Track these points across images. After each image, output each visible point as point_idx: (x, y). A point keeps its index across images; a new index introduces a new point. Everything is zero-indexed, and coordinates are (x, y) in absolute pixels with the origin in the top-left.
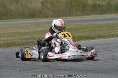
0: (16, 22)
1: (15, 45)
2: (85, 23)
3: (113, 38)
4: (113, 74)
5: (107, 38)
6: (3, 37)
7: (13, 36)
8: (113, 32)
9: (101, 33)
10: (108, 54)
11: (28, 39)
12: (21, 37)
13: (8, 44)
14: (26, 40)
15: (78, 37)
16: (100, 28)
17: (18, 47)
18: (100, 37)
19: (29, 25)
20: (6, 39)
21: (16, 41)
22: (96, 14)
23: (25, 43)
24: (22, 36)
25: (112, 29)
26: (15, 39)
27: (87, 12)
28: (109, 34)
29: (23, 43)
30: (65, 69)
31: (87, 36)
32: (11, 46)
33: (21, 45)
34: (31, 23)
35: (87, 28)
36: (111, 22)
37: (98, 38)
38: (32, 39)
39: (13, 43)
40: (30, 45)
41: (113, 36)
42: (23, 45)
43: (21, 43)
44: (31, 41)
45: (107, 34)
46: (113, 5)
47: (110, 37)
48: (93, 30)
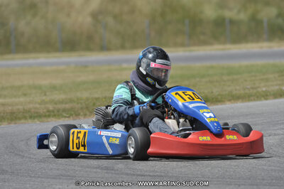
0: (31, 61)
1: (31, 117)
2: (198, 65)
3: (266, 99)
5: (251, 100)
7: (25, 95)
8: (265, 86)
9: (238, 88)
11: (62, 102)
12: (44, 98)
13: (12, 113)
14: (56, 104)
16: (235, 77)
17: (36, 120)
18: (235, 98)
20: (7, 100)
21: (31, 106)
22: (224, 43)
23: (53, 111)
24: (45, 95)
25: (262, 79)
26: (29, 103)
27: (202, 37)
28: (255, 91)
29: (48, 111)
32: (20, 119)
33: (45, 116)
35: (204, 76)
37: (230, 100)
38: (71, 101)
39: (25, 111)
40: (65, 117)
41: (265, 96)
42: (49, 116)
43: (45, 110)
44: (67, 106)
45: (251, 91)
46: (265, 20)
47: (258, 97)
48: (217, 81)
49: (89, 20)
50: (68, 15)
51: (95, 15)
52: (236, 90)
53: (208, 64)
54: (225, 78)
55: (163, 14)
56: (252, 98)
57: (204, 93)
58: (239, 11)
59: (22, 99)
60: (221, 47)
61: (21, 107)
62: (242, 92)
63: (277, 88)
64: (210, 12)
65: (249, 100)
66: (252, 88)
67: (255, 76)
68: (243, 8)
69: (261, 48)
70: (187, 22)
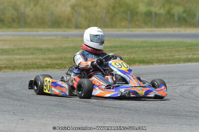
0: (34, 33)
1: (37, 68)
2: (136, 40)
3: (179, 63)
4: (184, 117)
5: (170, 63)
6: (17, 54)
7: (32, 54)
8: (178, 55)
9: (162, 55)
10: (174, 88)
11: (56, 59)
12: (44, 56)
13: (25, 65)
14: (52, 60)
15: (128, 60)
16: (160, 48)
17: (40, 70)
18: (160, 61)
19: (53, 38)
20: (22, 57)
21: (37, 61)
22: (151, 27)
23: (50, 65)
24: (45, 54)
25: (176, 51)
26: (36, 59)
27: (137, 23)
28: (172, 58)
29: (48, 64)
30: (113, 106)
31: (141, 59)
32: (30, 68)
33: (45, 68)
34: (57, 35)
35: (140, 47)
36: (174, 40)
37: (157, 63)
38: (61, 59)
39: (33, 64)
40: (58, 68)
41: (178, 61)
42: (48, 68)
43: (45, 64)
44: (59, 62)
45: (170, 57)
46: (176, 14)
47: (174, 62)
48: (149, 51)
49: (69, 9)
50: (57, 6)
51: (73, 7)
52: (161, 56)
53: (142, 39)
54: (154, 49)
55: (114, 8)
56: (170, 62)
57: (141, 57)
58: (160, 8)
59: (31, 56)
60: (150, 29)
61: (30, 61)
62: (164, 58)
63: (186, 56)
64: (142, 8)
65: (169, 63)
66: (171, 56)
67: (172, 49)
68: (163, 6)
69: (174, 31)
70: (129, 13)
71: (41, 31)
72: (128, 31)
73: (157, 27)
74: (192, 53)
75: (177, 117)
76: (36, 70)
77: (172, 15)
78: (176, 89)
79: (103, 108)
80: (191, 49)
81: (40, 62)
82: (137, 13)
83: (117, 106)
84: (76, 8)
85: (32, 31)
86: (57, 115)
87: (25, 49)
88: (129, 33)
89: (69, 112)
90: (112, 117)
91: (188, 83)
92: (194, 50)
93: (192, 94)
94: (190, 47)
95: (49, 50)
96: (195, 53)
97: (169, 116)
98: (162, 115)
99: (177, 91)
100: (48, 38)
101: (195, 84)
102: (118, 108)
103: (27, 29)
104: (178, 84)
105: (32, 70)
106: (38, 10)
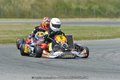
1: (10, 42)
2: (70, 25)
3: (96, 40)
4: (100, 73)
5: (91, 40)
7: (8, 34)
8: (95, 35)
9: (86, 35)
12: (15, 35)
13: (4, 41)
16: (85, 31)
17: (12, 44)
18: (85, 38)
19: (20, 24)
20: (2, 36)
21: (11, 38)
22: (79, 18)
24: (15, 34)
25: (95, 32)
27: (71, 15)
28: (92, 36)
30: (57, 66)
32: (7, 43)
34: (22, 23)
35: (73, 30)
36: (93, 26)
37: (83, 39)
39: (8, 40)
41: (96, 38)
46: (94, 10)
47: (93, 39)
48: (78, 32)
49: (30, 7)
50: (22, 5)
51: (32, 6)
53: (74, 25)
54: (81, 31)
55: (57, 6)
56: (91, 39)
58: (85, 6)
59: (7, 36)
60: (79, 19)
61: (7, 39)
63: (100, 35)
64: (74, 6)
65: (90, 40)
66: (91, 35)
67: (92, 31)
68: (87, 5)
69: (93, 20)
70: (66, 9)
71: (13, 20)
72: (65, 20)
73: (83, 17)
74: (104, 33)
75: (95, 72)
76: (10, 44)
77: (92, 10)
78: (94, 55)
79: (51, 67)
80: (104, 31)
81: (12, 39)
82: (71, 9)
83: (59, 66)
84: (34, 6)
85: (8, 20)
86: (23, 71)
87: (3, 31)
88: (66, 21)
89: (30, 69)
90: (56, 72)
91: (102, 52)
92: (105, 31)
93: (104, 58)
94: (103, 30)
95: (18, 32)
96: (106, 33)
97: (90, 72)
98: (86, 71)
99: (95, 56)
100: (17, 24)
101: (106, 52)
102: (60, 67)
103: (4, 19)
104: (96, 52)
105: (8, 44)
106: (11, 8)
